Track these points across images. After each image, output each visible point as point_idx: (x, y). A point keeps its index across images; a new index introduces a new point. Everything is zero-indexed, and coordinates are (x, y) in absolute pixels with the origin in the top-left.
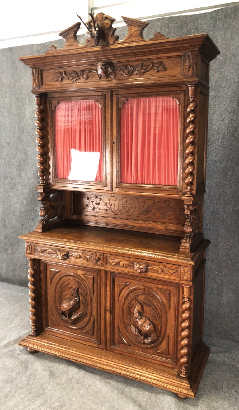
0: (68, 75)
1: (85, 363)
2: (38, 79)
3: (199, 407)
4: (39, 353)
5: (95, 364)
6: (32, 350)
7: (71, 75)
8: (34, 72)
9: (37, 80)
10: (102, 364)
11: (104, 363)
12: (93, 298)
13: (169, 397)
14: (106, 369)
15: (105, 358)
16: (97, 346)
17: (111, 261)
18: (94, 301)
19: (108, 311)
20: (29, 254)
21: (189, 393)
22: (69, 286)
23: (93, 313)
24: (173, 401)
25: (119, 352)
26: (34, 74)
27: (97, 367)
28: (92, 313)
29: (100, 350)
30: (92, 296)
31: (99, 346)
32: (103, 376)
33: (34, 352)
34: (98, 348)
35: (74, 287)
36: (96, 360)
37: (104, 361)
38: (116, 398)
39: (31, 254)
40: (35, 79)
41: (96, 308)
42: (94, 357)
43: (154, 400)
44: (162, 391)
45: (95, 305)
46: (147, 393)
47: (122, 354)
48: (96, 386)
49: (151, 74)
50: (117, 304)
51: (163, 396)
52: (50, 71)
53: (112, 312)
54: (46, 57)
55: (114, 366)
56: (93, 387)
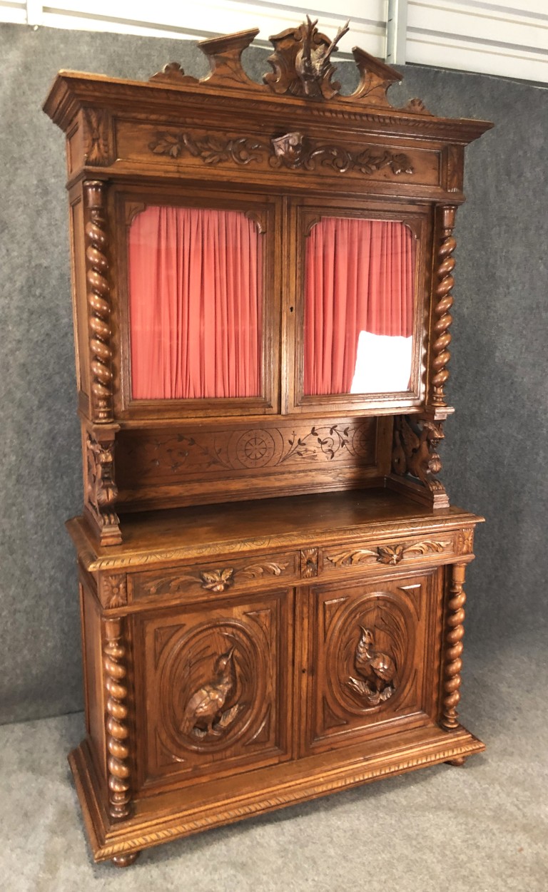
0: (199, 145)
1: (289, 802)
2: (106, 139)
3: (490, 760)
4: (145, 855)
5: (310, 792)
6: (128, 855)
7: (206, 147)
8: (94, 120)
9: (101, 141)
10: (321, 784)
11: (321, 780)
12: (267, 658)
13: (449, 771)
14: (335, 789)
15: (318, 770)
16: (277, 762)
17: (335, 559)
18: (270, 663)
19: (304, 672)
20: (117, 606)
21: (477, 747)
22: (209, 652)
23: (267, 693)
24: (461, 773)
25: (328, 747)
26: (95, 125)
27: (314, 797)
28: (265, 692)
29: (289, 765)
30: (266, 655)
31: (283, 758)
32: (321, 809)
33: (135, 858)
34: (280, 762)
35: (222, 651)
36: (303, 785)
37: (321, 777)
38: (393, 822)
39: (123, 605)
40: (98, 139)
41: (274, 677)
42: (298, 782)
43: (435, 790)
44: (429, 772)
45: (273, 672)
46: (414, 789)
47: (332, 749)
48: (338, 828)
49: (385, 176)
50: (322, 650)
51: (437, 776)
52: (142, 126)
53: (313, 671)
54: (152, 89)
55: (343, 774)
56: (337, 833)
